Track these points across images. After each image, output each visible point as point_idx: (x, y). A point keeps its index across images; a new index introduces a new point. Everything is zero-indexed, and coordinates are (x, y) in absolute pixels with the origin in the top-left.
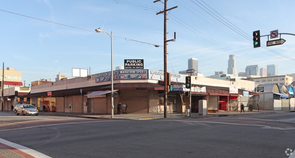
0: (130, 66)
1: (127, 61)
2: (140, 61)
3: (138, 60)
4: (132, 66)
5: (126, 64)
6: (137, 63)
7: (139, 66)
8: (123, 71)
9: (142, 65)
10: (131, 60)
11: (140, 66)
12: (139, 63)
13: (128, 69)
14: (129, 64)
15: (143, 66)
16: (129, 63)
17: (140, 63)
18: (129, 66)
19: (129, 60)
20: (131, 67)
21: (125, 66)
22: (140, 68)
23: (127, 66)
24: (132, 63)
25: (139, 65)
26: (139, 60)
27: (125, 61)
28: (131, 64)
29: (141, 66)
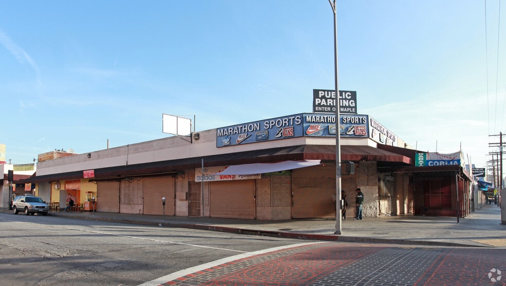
0: (327, 106)
1: (320, 92)
2: (348, 95)
3: (344, 93)
4: (330, 106)
5: (317, 100)
6: (343, 99)
7: (346, 107)
8: (314, 117)
9: (354, 105)
10: (328, 91)
11: (349, 107)
12: (346, 99)
13: (322, 111)
14: (324, 100)
15: (355, 107)
16: (324, 97)
17: (349, 100)
18: (324, 106)
19: (324, 91)
20: (329, 109)
21: (314, 105)
22: (349, 112)
23: (319, 105)
24: (331, 98)
25: (346, 103)
26: (346, 92)
27: (316, 92)
28: (328, 100)
29: (352, 108)
